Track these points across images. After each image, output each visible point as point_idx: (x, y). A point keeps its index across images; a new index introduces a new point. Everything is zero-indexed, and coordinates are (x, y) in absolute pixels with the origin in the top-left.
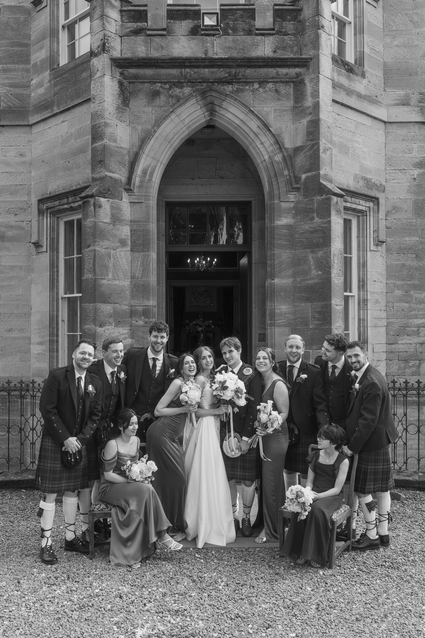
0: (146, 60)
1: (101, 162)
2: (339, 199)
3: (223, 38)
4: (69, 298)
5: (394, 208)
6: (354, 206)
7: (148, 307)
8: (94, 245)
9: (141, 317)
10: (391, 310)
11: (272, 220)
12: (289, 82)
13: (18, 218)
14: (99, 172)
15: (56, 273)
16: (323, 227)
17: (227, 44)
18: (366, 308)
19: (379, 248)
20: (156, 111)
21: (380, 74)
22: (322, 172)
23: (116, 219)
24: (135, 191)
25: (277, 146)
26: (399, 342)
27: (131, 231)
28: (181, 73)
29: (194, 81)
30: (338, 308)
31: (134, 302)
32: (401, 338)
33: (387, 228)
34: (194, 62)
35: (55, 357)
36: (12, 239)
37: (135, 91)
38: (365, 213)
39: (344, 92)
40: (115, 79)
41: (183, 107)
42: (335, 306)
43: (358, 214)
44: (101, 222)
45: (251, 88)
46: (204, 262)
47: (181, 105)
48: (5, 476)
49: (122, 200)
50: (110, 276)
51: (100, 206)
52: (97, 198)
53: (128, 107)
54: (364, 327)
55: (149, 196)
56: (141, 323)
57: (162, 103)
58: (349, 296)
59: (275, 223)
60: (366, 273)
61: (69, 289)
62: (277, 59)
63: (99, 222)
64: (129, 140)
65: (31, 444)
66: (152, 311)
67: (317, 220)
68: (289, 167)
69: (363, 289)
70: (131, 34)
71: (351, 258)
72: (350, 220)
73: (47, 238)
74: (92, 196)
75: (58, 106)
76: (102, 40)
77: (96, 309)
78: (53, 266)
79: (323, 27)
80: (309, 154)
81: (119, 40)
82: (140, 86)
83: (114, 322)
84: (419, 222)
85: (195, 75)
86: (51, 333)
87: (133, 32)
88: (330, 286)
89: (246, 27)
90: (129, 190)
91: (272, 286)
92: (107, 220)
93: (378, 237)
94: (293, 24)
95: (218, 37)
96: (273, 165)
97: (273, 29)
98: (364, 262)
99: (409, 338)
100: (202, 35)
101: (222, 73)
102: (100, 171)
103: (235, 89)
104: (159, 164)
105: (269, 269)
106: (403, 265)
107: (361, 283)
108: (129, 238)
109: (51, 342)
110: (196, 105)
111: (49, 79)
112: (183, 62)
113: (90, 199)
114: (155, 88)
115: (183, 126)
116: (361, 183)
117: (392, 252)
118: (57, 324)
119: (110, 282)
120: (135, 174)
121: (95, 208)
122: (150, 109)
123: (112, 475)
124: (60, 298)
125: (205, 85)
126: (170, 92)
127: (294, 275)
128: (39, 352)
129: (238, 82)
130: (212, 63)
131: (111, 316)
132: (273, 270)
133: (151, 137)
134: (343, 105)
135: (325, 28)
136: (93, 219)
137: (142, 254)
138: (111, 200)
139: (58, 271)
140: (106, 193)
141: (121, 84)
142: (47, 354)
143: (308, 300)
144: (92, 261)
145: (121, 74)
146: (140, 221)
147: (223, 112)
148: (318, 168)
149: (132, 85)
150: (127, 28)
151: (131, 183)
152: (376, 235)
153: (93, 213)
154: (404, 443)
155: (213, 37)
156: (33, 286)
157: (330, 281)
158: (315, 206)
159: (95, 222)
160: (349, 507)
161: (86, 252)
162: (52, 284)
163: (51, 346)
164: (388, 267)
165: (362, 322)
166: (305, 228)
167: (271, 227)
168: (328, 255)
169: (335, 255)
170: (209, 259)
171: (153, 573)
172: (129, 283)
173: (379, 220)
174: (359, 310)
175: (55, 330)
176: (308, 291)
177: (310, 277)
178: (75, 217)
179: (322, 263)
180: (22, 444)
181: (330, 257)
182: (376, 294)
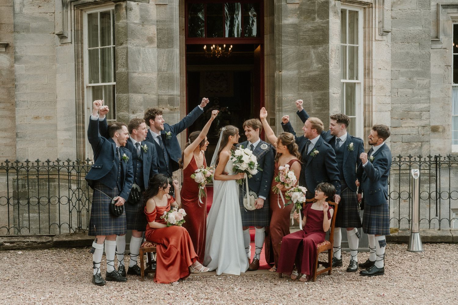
2: (337, 2)
4: (93, 87)
7: (173, 96)
8: (126, 43)
9: (167, 105)
10: (395, 95)
11: (280, 20)
13: (42, 10)
15: (80, 64)
16: (322, 26)
18: (371, 94)
19: (385, 38)
23: (144, 20)
26: (403, 126)
27: (157, 30)
30: (335, 95)
31: (160, 92)
32: (405, 121)
33: (393, 18)
35: (82, 142)
36: (37, 30)
38: (371, 5)
42: (333, 94)
43: (364, 6)
44: (132, 23)
46: (220, 48)
48: (58, 238)
49: (149, 3)
50: (140, 70)
51: (131, 10)
52: (128, 2)
54: (369, 112)
56: (167, 110)
58: (355, 83)
59: (283, 22)
60: (371, 62)
61: (93, 78)
63: (130, 23)
65: (78, 212)
66: (176, 100)
67: (318, 20)
69: (368, 77)
71: (357, 47)
72: (357, 12)
73: (71, 30)
74: (124, 1)
77: (128, 99)
78: (78, 56)
83: (144, 109)
84: (422, 13)
86: (77, 120)
88: (328, 77)
91: (280, 77)
92: (137, 21)
93: (383, 27)
98: (370, 51)
99: (412, 121)
105: (277, 62)
106: (408, 53)
107: (367, 71)
108: (156, 36)
109: (78, 128)
113: (122, 3)
117: (397, 41)
118: (83, 112)
119: (140, 75)
121: (127, 11)
123: (154, 224)
124: (85, 87)
127: (299, 67)
128: (66, 138)
131: (141, 105)
132: (280, 64)
136: (125, 21)
137: (167, 49)
138: (140, 3)
139: (82, 62)
142: (74, 139)
143: (310, 89)
144: (125, 57)
146: (165, 21)
152: (381, 25)
153: (125, 15)
156: (57, 75)
157: (328, 73)
158: (317, 8)
159: (127, 23)
160: (330, 242)
161: (119, 48)
162: (78, 73)
163: (78, 132)
164: (393, 55)
165: (367, 107)
166: (308, 27)
167: (279, 25)
168: (326, 51)
169: (332, 50)
170: (225, 46)
171: (188, 286)
172: (156, 76)
173: (385, 11)
174: (365, 96)
175: (82, 117)
176: (311, 82)
177: (312, 69)
178: (99, 10)
179: (322, 57)
180: (70, 212)
181: (328, 53)
182: (380, 81)
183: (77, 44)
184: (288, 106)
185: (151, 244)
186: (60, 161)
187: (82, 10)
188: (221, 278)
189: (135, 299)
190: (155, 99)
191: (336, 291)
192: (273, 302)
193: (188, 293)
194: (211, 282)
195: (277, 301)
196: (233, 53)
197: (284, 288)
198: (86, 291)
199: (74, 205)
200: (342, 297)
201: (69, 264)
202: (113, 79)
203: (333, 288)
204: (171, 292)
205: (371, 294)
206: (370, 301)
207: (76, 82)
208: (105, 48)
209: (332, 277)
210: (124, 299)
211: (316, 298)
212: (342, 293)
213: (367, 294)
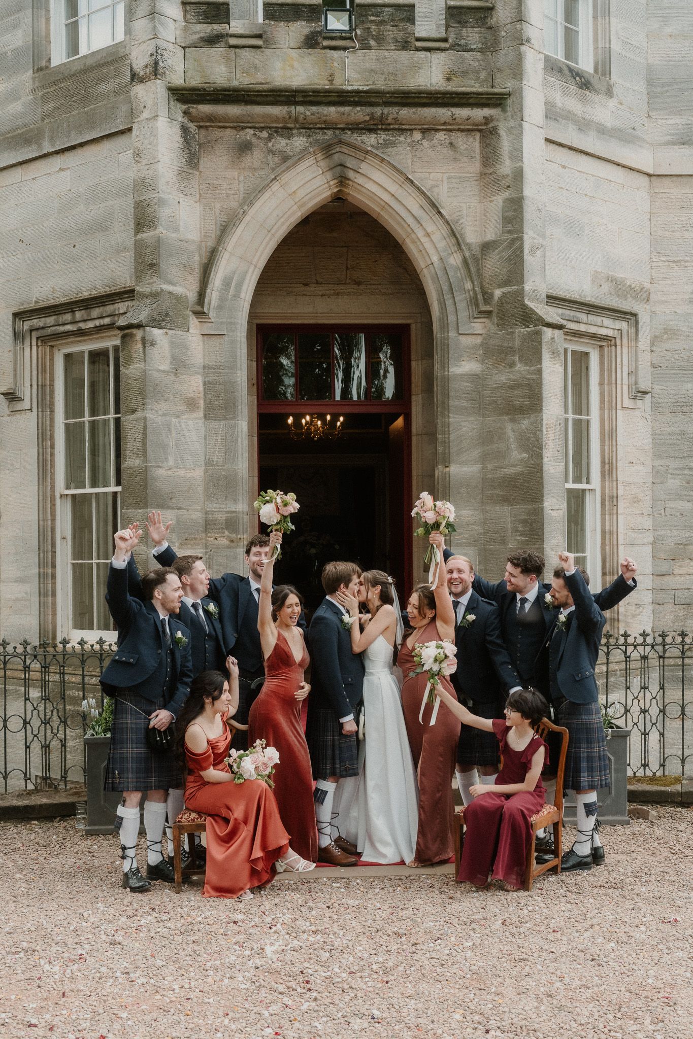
0: (229, 91)
1: (152, 265)
2: (556, 332)
3: (360, 53)
4: (74, 496)
5: (666, 331)
6: (593, 329)
7: (235, 515)
8: (143, 410)
9: (223, 531)
10: (661, 514)
11: (445, 365)
12: (473, 130)
14: (149, 284)
15: (49, 450)
16: (529, 379)
17: (368, 65)
18: (615, 512)
19: (639, 403)
20: (245, 178)
21: (641, 87)
22: (528, 287)
23: (179, 365)
24: (211, 315)
25: (453, 241)
26: (675, 572)
27: (205, 384)
28: (289, 113)
29: (311, 126)
30: (554, 514)
31: (212, 506)
32: (679, 564)
33: (654, 366)
34: (310, 96)
35: (50, 605)
37: (209, 142)
38: (613, 341)
39: (574, 127)
40: (174, 122)
41: (292, 173)
42: (550, 511)
43: (599, 344)
45: (409, 140)
46: (319, 423)
47: (288, 168)
48: (1, 800)
49: (188, 331)
50: (171, 462)
51: (153, 344)
52: (147, 329)
53: (198, 170)
54: (612, 545)
55: (234, 323)
56: (223, 541)
57: (257, 164)
58: (584, 491)
59: (451, 370)
60: (614, 449)
61: (73, 479)
62: (451, 93)
63: (150, 370)
64: (198, 226)
65: (42, 747)
66: (241, 522)
67: (519, 367)
68: (474, 276)
69: (609, 478)
70: (202, 44)
71: (588, 421)
72: (587, 354)
73: (31, 385)
74: (139, 326)
75: (52, 139)
76: (152, 55)
78: (44, 437)
79: (528, 40)
80: (505, 255)
81: (180, 52)
82: (218, 133)
83: (178, 540)
85: (313, 116)
86: (42, 562)
87: (206, 41)
88: (542, 477)
89: (400, 36)
90: (200, 314)
91: (446, 477)
92: (165, 366)
93: (636, 384)
94: (480, 33)
95: (352, 51)
96: (447, 273)
97: (445, 40)
98: (612, 428)
99: (692, 564)
100: (325, 48)
101: (358, 114)
102: (151, 281)
103: (381, 141)
104: (252, 267)
105: (440, 449)
106: (683, 433)
107: (607, 467)
108: (202, 395)
109: (42, 577)
110: (315, 167)
111: (31, 87)
112: (292, 96)
113: (134, 331)
114: (243, 138)
115: (293, 203)
116: (606, 287)
117: (662, 410)
118: (53, 545)
119: (170, 473)
120: (210, 286)
121: (144, 347)
122: (236, 173)
124: (58, 495)
125: (329, 132)
126: (270, 144)
127: (484, 459)
128: (19, 596)
129: (386, 130)
130: (342, 98)
132: (447, 451)
133: (238, 222)
134: (571, 148)
135: (532, 41)
136: (141, 366)
137: (223, 423)
138: (171, 332)
139: (52, 447)
140: (163, 320)
141: (185, 130)
142: (35, 599)
143: (505, 500)
144: (140, 436)
145: (185, 113)
146: (219, 367)
147: (360, 180)
148: (521, 281)
149: (203, 131)
150: (195, 33)
151: (203, 302)
152: (632, 380)
153: (142, 355)
154: (660, 734)
155: (342, 52)
156: (2, 473)
157: (542, 470)
158: (517, 343)
159: (145, 371)
160: (556, 808)
161: (128, 421)
162: (43, 469)
163: (42, 585)
164: (655, 437)
165: (608, 536)
166: (500, 380)
167: (443, 377)
168: (538, 427)
169: (549, 426)
170: (328, 417)
171: (273, 902)
172: (202, 474)
173: (639, 352)
174: (603, 515)
175: (50, 556)
176: (506, 486)
177: (509, 462)
178: (86, 347)
179: (529, 439)
180: (27, 747)
181: (541, 430)
182: (633, 486)
183: (42, 411)
184: (462, 534)
185: (197, 817)
186: (8, 644)
187: (52, 346)
188: (338, 885)
189: (164, 935)
190: (200, 520)
191: (577, 912)
192: (453, 939)
193: (273, 919)
194: (319, 894)
195: (460, 935)
196: (345, 431)
197: (470, 906)
198: (61, 917)
199: (35, 732)
200: (592, 926)
201: (25, 856)
202: (113, 480)
203: (569, 906)
204: (240, 917)
205: (650, 918)
206: (649, 933)
207: (41, 486)
208: (98, 421)
209: (562, 881)
210: (141, 935)
211: (538, 928)
212: (589, 915)
213: (640, 917)
